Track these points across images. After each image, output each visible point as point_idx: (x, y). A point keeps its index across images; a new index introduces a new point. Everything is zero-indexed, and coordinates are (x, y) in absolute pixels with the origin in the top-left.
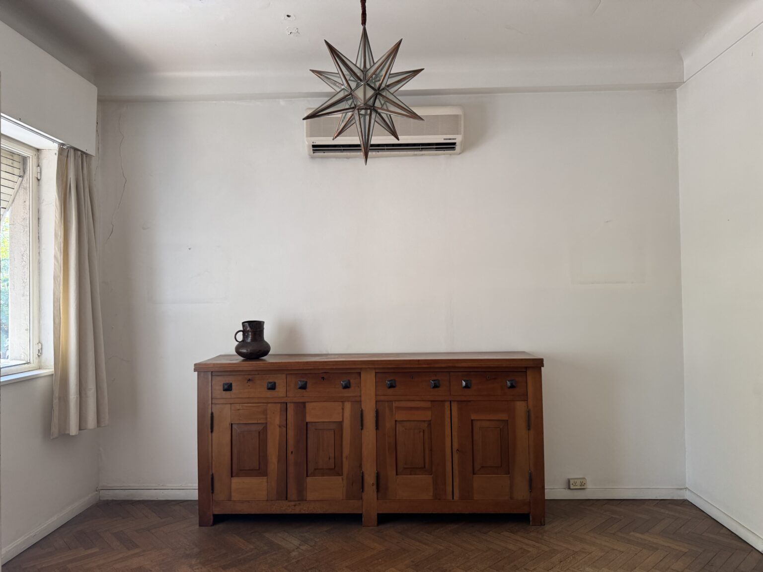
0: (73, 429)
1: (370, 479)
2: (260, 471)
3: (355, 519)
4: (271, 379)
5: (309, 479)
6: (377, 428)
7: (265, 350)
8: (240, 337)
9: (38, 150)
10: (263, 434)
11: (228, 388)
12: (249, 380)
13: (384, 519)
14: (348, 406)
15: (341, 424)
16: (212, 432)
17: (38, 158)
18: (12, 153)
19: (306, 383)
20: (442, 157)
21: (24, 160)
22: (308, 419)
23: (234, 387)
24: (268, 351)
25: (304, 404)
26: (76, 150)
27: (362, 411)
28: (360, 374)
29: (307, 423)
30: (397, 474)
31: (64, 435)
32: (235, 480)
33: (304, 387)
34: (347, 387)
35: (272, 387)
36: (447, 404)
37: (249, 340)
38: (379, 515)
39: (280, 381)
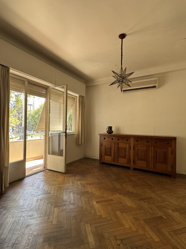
0: (80, 144)
1: (132, 160)
2: (110, 155)
3: (129, 168)
4: (112, 138)
5: (119, 158)
6: (134, 150)
7: (112, 132)
8: (107, 129)
9: (76, 97)
10: (111, 148)
11: (105, 139)
12: (108, 137)
13: (135, 169)
14: (127, 145)
15: (126, 148)
16: (102, 146)
17: (76, 98)
18: (73, 97)
19: (119, 139)
20: (153, 90)
21: (75, 98)
22: (119, 146)
23: (106, 138)
24: (113, 132)
25: (119, 143)
26: (81, 96)
27: (130, 146)
28: (130, 138)
29: (119, 147)
30: (138, 160)
31: (79, 144)
32: (106, 156)
33: (118, 140)
34: (127, 140)
35: (113, 139)
36: (151, 146)
37: (109, 130)
38: (134, 168)
39: (114, 138)
